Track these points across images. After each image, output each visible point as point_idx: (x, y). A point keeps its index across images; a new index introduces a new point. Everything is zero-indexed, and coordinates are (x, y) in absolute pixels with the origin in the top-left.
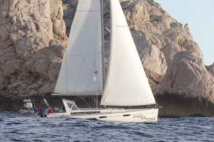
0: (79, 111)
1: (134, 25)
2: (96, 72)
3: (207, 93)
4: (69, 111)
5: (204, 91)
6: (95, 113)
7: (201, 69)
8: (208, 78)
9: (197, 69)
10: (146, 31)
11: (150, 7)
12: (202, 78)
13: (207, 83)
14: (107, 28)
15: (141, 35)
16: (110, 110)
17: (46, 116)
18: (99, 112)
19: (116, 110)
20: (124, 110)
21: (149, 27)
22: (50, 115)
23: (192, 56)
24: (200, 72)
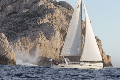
0: (71, 63)
1: (53, 20)
2: (79, 47)
3: (6, 53)
4: (67, 63)
5: (4, 52)
6: (78, 64)
7: (4, 42)
8: (7, 46)
9: (2, 42)
10: (60, 23)
11: (67, 11)
12: (4, 46)
13: (6, 49)
14: (37, 22)
15: (51, 26)
16: (84, 63)
17: (57, 65)
18: (79, 64)
19: (86, 63)
20: (89, 63)
21: (62, 21)
22: (59, 64)
23: (2, 36)
24: (3, 43)
